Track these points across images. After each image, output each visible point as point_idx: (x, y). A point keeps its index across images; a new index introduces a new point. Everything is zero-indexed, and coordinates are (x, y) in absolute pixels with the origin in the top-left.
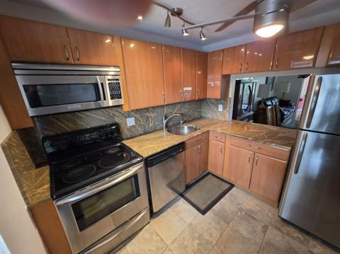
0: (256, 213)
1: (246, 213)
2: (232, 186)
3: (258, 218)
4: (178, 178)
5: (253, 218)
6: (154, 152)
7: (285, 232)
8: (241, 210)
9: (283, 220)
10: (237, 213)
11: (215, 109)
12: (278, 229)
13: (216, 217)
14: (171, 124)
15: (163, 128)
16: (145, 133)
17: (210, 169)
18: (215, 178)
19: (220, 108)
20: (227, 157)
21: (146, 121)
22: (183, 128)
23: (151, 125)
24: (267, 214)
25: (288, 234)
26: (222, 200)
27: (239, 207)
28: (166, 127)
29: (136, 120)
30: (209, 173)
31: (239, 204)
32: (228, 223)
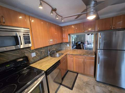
0: (89, 82)
1: (86, 83)
2: (78, 74)
3: (90, 84)
4: (57, 76)
5: (89, 84)
8: (84, 82)
9: (98, 81)
10: (83, 84)
11: (66, 46)
12: (97, 86)
13: (77, 89)
14: (51, 53)
15: (48, 56)
16: (41, 59)
17: (69, 69)
18: (71, 72)
19: (68, 45)
20: (74, 63)
21: (41, 53)
22: (57, 54)
23: (43, 55)
24: (92, 81)
26: (77, 81)
27: (83, 81)
28: (50, 55)
29: (36, 53)
30: (68, 71)
31: (82, 81)
32: (82, 90)
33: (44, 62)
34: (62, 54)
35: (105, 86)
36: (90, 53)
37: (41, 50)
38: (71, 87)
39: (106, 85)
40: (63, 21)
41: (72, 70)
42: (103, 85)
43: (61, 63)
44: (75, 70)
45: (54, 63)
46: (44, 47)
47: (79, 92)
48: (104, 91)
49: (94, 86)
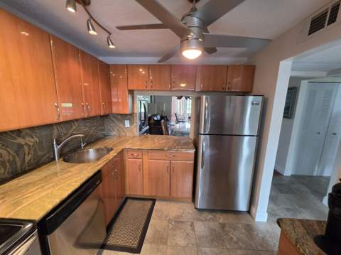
0: (181, 216)
1: (175, 222)
2: (154, 201)
3: (184, 220)
4: (89, 224)
5: (182, 222)
6: (57, 201)
7: (203, 219)
8: (170, 221)
9: (200, 210)
10: (168, 226)
11: (121, 125)
12: (199, 220)
14: (66, 150)
15: (54, 159)
17: (128, 193)
18: (136, 202)
19: (127, 124)
20: (146, 173)
22: (88, 152)
23: (28, 158)
24: (189, 213)
25: (206, 220)
26: (152, 221)
27: (168, 218)
28: (60, 156)
30: (127, 198)
31: (166, 217)
32: (165, 243)
33: (33, 184)
34: (109, 150)
35: (215, 216)
36: (184, 144)
37: (20, 140)
38: (135, 245)
39: (215, 214)
40: (111, 46)
41: (139, 193)
42: (210, 216)
43: (106, 180)
44: (147, 194)
45: (76, 182)
46: (32, 128)
47: (158, 250)
48: (212, 229)
49: (192, 225)
